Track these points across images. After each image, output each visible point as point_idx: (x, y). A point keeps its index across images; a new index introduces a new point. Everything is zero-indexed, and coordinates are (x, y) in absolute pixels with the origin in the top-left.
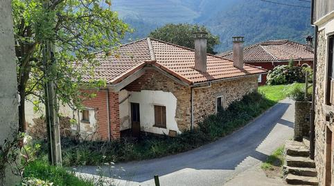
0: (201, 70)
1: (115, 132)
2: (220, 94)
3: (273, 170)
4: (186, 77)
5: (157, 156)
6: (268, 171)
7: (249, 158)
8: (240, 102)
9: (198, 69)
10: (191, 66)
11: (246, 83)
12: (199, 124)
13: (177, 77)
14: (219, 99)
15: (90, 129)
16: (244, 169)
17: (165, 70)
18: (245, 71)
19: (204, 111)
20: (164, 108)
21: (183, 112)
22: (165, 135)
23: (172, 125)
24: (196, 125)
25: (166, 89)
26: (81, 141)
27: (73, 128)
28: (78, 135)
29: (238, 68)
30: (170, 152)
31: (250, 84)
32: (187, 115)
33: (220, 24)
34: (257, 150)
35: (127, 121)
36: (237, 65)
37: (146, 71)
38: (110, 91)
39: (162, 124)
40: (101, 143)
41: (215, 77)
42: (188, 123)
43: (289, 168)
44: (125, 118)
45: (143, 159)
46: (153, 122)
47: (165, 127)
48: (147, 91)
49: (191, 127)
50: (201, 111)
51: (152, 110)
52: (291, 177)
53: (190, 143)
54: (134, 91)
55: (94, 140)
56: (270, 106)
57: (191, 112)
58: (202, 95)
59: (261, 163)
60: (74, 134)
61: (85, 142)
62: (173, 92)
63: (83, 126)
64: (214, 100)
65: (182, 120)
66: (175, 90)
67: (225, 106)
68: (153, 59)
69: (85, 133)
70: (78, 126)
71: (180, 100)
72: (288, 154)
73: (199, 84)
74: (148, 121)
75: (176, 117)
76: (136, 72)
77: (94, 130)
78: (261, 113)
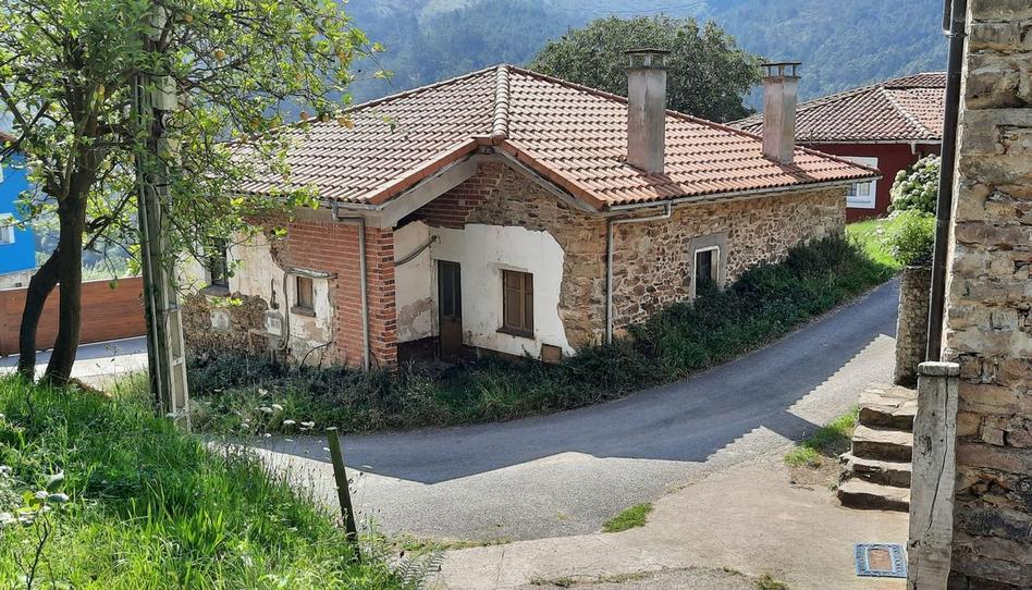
0: (646, 166)
1: (382, 345)
2: (708, 241)
3: (817, 466)
4: (589, 188)
5: (497, 416)
6: (802, 468)
7: (762, 432)
8: (777, 269)
9: (636, 162)
10: (617, 153)
11: (803, 209)
12: (632, 329)
13: (564, 187)
14: (706, 258)
15: (316, 334)
16: (733, 462)
17: (531, 164)
18: (799, 173)
19: (651, 290)
20: (528, 277)
21: (579, 292)
22: (528, 359)
23: (551, 329)
24: (620, 333)
25: (533, 222)
26: (292, 368)
27: (273, 329)
28: (286, 351)
29: (776, 162)
30: (535, 408)
31: (817, 212)
32: (593, 302)
33: (793, 14)
34: (793, 410)
35: (426, 314)
36: (775, 153)
37: (480, 166)
38: (369, 225)
39: (522, 327)
40: (344, 373)
41: (687, 190)
42: (595, 325)
43: (855, 460)
44: (421, 306)
45: (454, 422)
46: (497, 320)
47: (531, 336)
48: (483, 225)
49: (605, 337)
50: (639, 291)
51: (495, 284)
52: (856, 486)
53: (597, 382)
54: (447, 225)
55: (327, 364)
56: (875, 282)
57: (606, 291)
58: (644, 243)
59: (790, 447)
60: (274, 345)
61: (303, 369)
62: (555, 233)
63: (297, 323)
64: (684, 258)
65: (578, 315)
66: (558, 226)
67: (725, 277)
68: (498, 130)
69: (302, 343)
70: (285, 324)
71: (574, 256)
72: (863, 423)
73: (630, 209)
74: (483, 314)
75: (562, 306)
76: (445, 169)
77: (326, 337)
78: (838, 302)
